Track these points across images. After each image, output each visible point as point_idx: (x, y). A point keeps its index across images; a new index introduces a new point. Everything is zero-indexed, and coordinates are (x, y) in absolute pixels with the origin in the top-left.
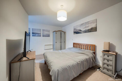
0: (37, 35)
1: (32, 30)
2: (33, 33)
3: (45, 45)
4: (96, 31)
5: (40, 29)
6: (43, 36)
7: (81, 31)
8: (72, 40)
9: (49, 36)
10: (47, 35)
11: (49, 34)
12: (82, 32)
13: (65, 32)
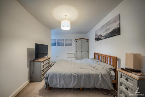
0: (61, 44)
1: (58, 41)
2: (58, 43)
3: (67, 54)
4: (120, 34)
5: (63, 39)
6: (66, 45)
7: (102, 36)
8: (94, 49)
9: (71, 45)
10: (69, 44)
11: (71, 43)
12: (103, 38)
13: (88, 40)
